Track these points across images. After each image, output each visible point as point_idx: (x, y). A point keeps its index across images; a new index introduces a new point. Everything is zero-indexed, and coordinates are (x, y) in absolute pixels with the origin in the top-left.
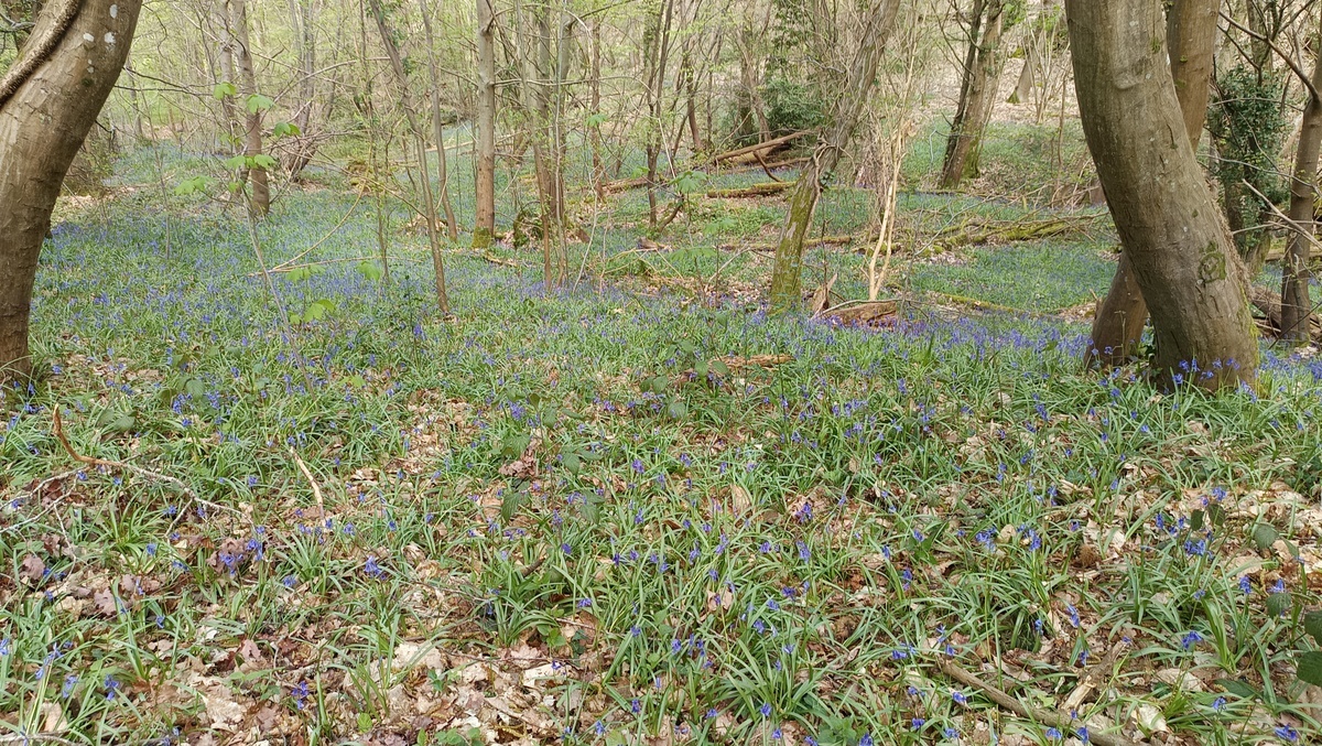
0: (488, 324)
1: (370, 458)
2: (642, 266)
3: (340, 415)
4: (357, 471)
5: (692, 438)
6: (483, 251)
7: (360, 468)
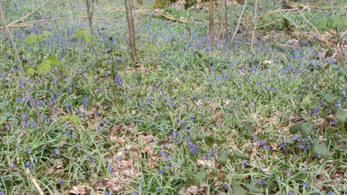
0: (168, 72)
1: (83, 177)
2: (286, 23)
3: (62, 143)
4: (74, 187)
5: (332, 173)
6: (162, 11)
7: (75, 185)
